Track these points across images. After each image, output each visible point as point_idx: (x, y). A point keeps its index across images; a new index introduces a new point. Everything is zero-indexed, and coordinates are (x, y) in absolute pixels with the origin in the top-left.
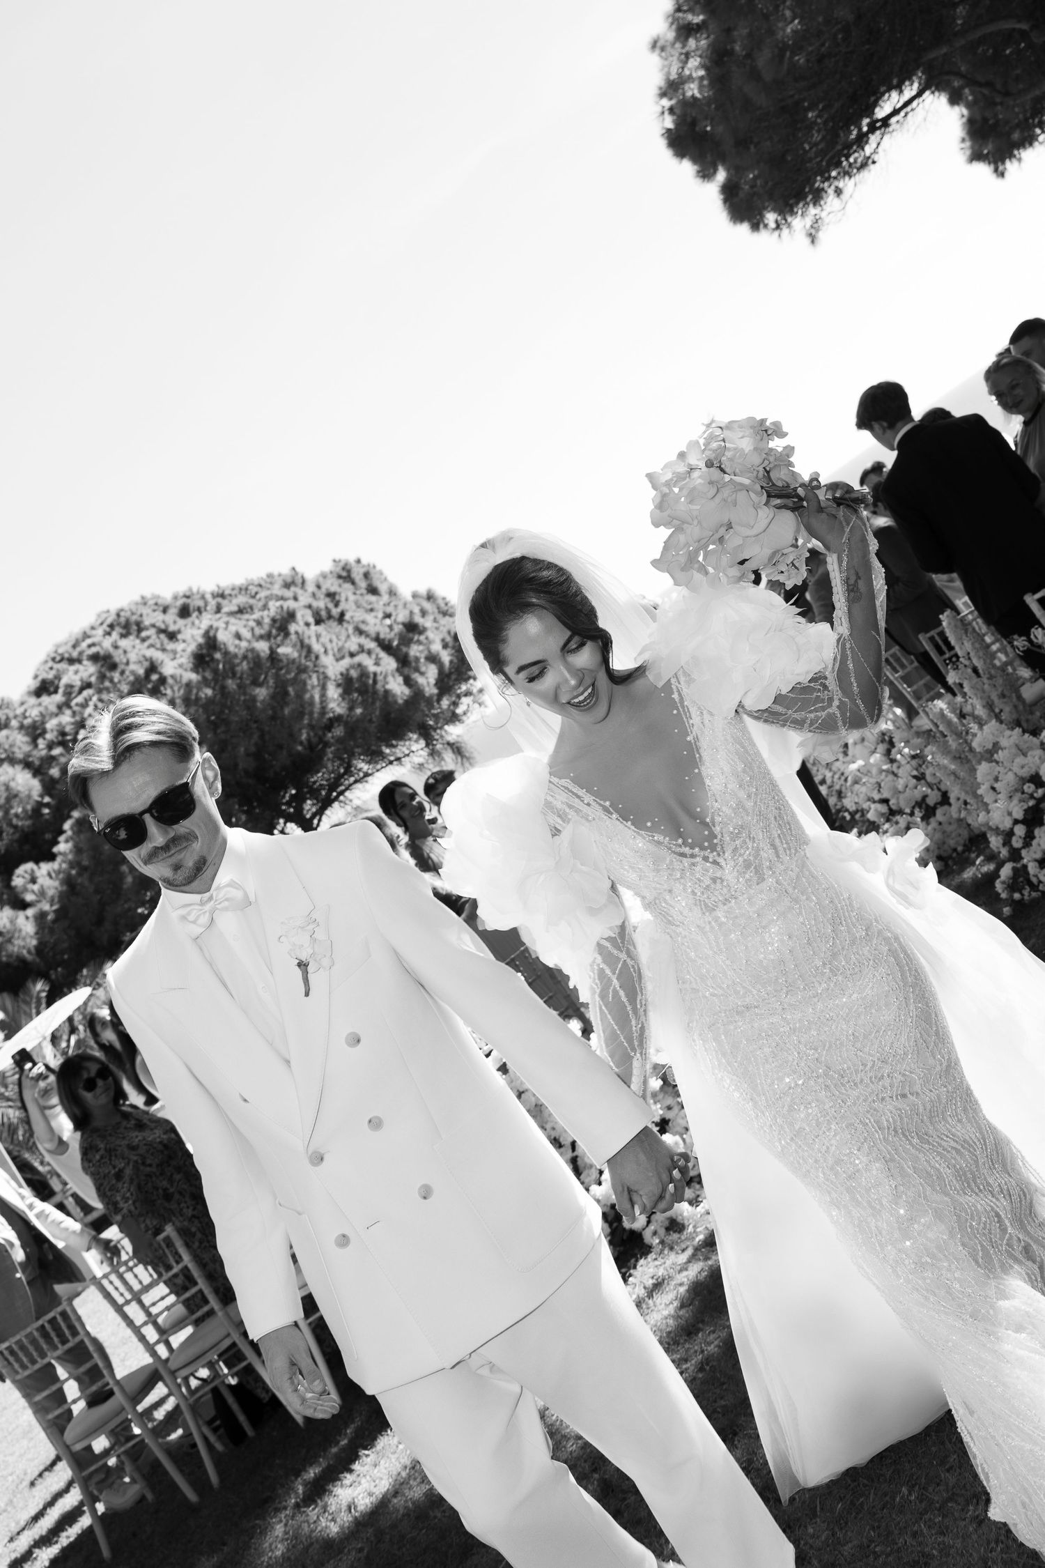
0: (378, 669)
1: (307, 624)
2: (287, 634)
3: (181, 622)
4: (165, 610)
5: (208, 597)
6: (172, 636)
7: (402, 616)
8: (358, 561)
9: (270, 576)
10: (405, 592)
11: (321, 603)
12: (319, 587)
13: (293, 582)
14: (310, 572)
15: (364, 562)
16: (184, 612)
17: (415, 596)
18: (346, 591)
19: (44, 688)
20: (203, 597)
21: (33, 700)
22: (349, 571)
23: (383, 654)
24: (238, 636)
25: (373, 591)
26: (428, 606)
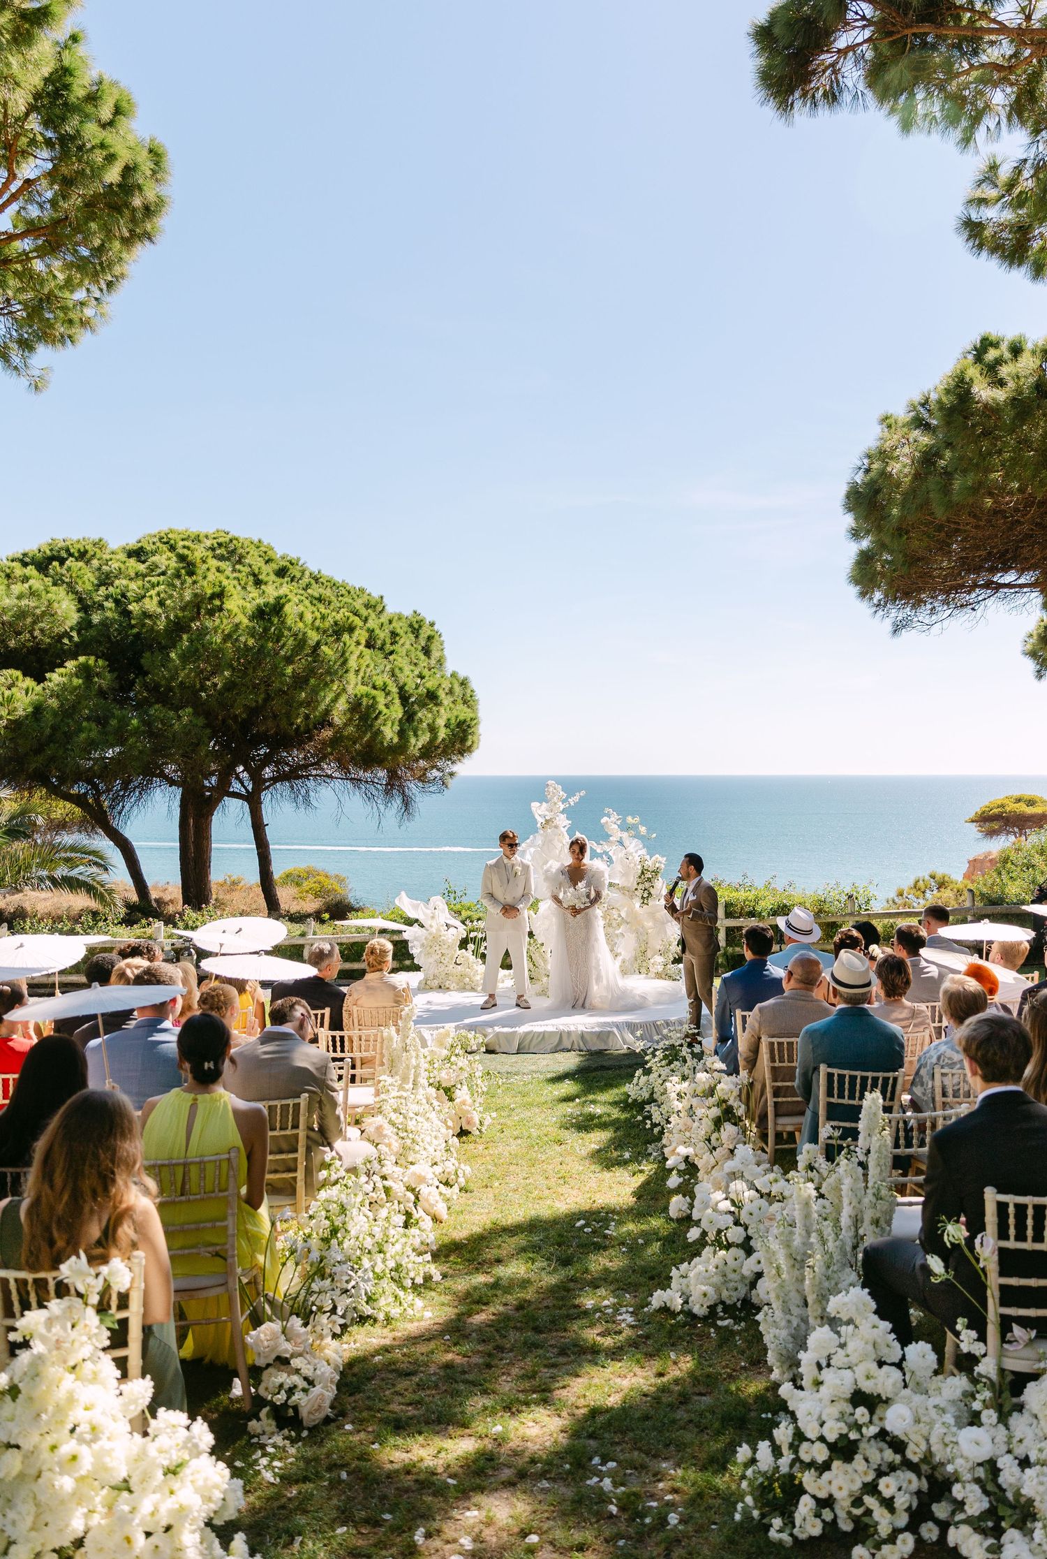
0: (385, 711)
1: (358, 643)
2: (338, 640)
3: (273, 577)
4: (267, 562)
5: (307, 574)
6: (258, 583)
7: (430, 684)
8: (432, 624)
9: (362, 590)
10: (450, 667)
11: (383, 635)
12: (390, 622)
13: (375, 606)
14: (391, 609)
15: (436, 628)
16: (281, 572)
17: (454, 675)
18: (406, 640)
19: (137, 553)
20: (303, 572)
21: (122, 556)
22: (420, 627)
23: (397, 701)
24: (301, 616)
25: (427, 652)
26: (457, 689)
